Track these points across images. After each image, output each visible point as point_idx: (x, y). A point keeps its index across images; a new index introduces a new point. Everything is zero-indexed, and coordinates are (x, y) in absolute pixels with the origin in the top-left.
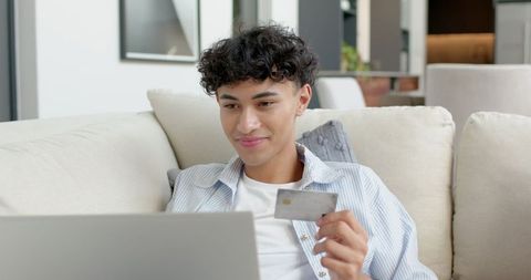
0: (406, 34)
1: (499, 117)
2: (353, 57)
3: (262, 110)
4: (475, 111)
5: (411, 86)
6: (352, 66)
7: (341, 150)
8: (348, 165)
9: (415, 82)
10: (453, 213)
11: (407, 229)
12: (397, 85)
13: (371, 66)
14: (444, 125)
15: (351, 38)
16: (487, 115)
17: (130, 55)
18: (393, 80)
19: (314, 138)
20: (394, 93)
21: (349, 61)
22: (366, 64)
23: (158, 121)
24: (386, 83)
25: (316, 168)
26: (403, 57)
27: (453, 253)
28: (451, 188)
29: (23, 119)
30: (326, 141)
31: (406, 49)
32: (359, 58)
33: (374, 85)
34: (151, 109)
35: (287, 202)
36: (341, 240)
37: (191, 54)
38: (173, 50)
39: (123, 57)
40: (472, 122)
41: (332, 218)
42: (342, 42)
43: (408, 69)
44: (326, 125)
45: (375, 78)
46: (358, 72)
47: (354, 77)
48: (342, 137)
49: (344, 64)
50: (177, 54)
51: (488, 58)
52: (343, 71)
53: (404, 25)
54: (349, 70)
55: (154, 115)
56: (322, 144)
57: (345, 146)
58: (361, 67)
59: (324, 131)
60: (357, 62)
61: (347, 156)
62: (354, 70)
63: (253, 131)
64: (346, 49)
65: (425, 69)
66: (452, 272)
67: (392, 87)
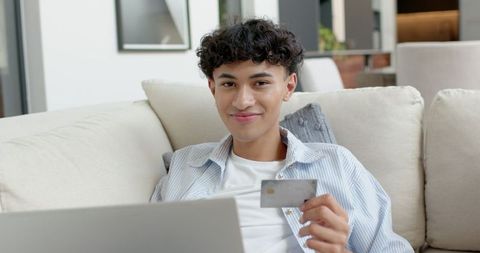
0: (377, 14)
1: (464, 93)
2: (329, 38)
3: (257, 89)
4: (442, 89)
5: (383, 62)
6: (329, 46)
7: (321, 130)
8: (327, 146)
9: (387, 58)
10: (425, 183)
11: (382, 202)
12: (371, 62)
13: (346, 45)
14: (413, 103)
15: (327, 21)
16: (453, 92)
17: (127, 46)
18: (367, 57)
19: (295, 120)
20: (368, 70)
21: (326, 41)
22: (342, 44)
23: (153, 109)
24: (361, 60)
25: (298, 149)
26: (376, 35)
27: (426, 220)
28: (422, 160)
29: (33, 112)
30: (306, 122)
31: (378, 28)
32: (335, 39)
33: (349, 62)
34: (146, 98)
35: (271, 192)
36: (323, 223)
37: (181, 42)
38: (166, 39)
39: (120, 48)
40: (439, 99)
41: (314, 202)
42: (319, 25)
43: (380, 47)
44: (305, 108)
45: (350, 56)
46: (335, 52)
47: (330, 56)
48: (321, 118)
49: (322, 45)
50: (170, 43)
51: (453, 35)
52: (321, 51)
53: (375, 7)
54: (326, 50)
55: (148, 103)
56: (303, 125)
57: (323, 126)
58: (337, 46)
59: (304, 113)
60: (334, 42)
61: (326, 134)
62: (331, 49)
63: (249, 107)
64: (322, 31)
65: (396, 48)
66: (426, 237)
67: (366, 64)
